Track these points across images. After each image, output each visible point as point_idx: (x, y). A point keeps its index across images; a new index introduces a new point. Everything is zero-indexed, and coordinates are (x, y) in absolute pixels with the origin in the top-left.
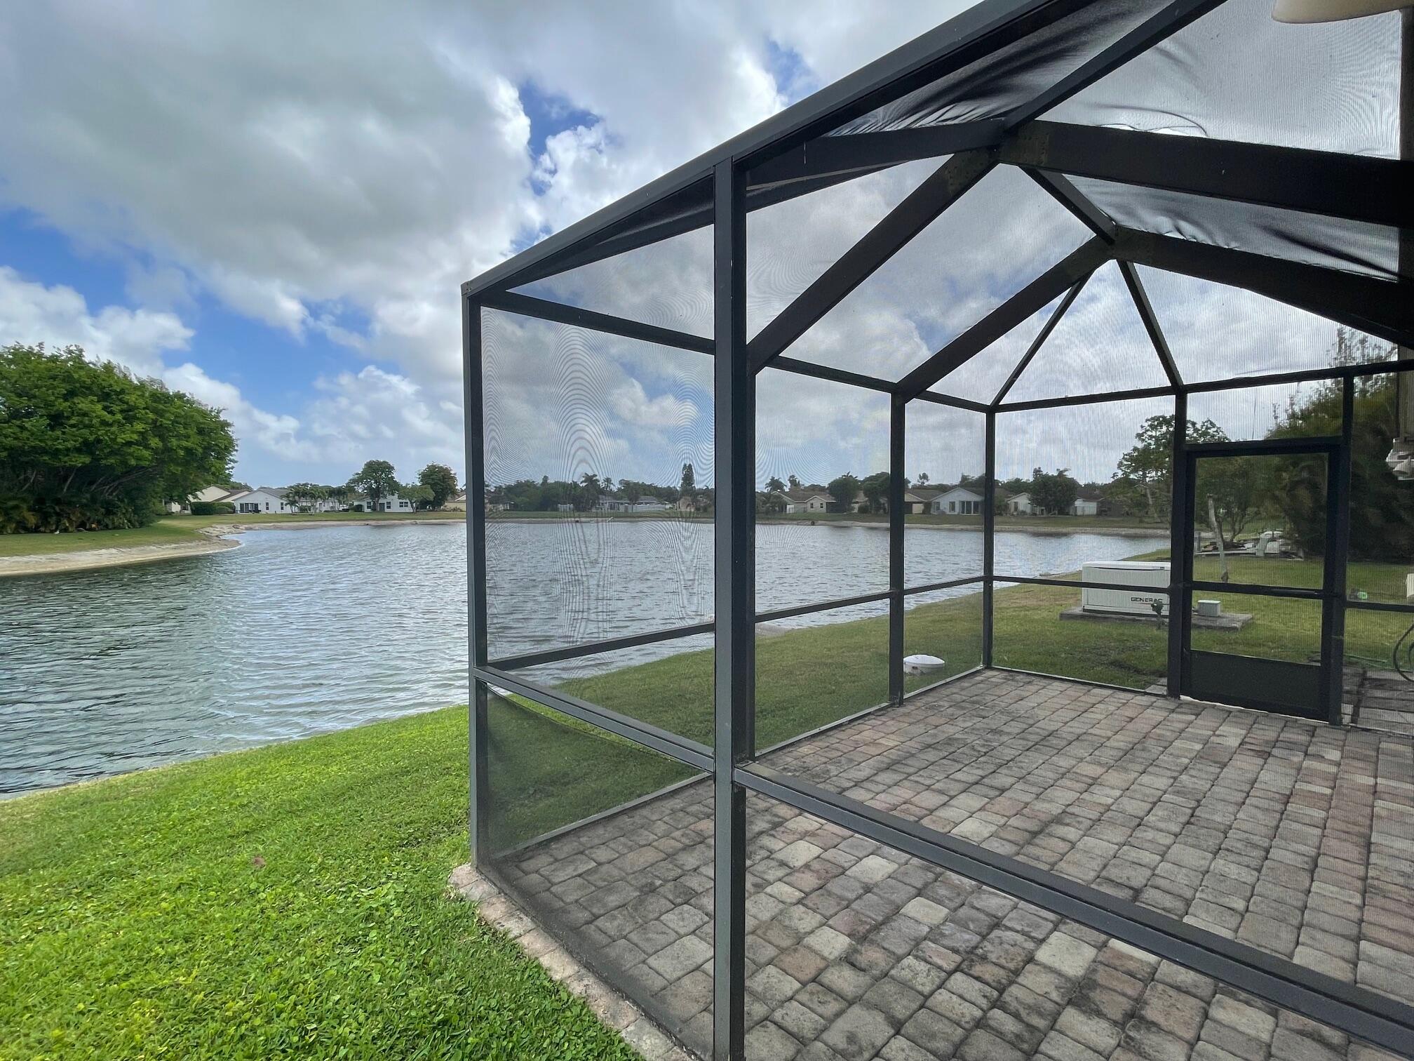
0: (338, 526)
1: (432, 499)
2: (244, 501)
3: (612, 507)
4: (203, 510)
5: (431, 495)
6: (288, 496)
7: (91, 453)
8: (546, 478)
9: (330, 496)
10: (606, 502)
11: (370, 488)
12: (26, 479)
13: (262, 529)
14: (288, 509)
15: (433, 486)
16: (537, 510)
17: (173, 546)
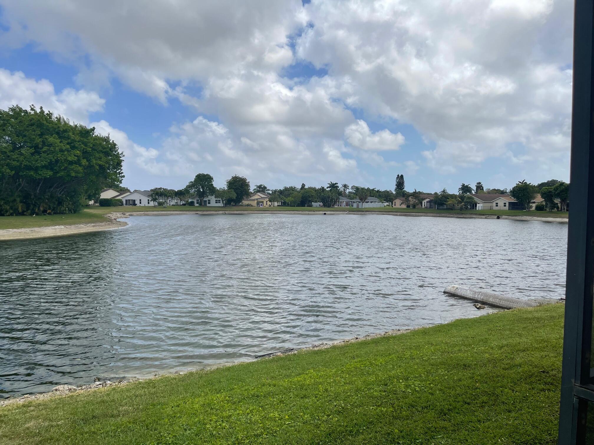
0: (180, 214)
1: (235, 198)
2: (128, 198)
3: (347, 204)
4: (106, 203)
5: (234, 195)
6: (152, 196)
7: (52, 169)
8: (303, 185)
9: (176, 196)
10: (344, 201)
11: (199, 191)
12: (20, 185)
13: (138, 215)
14: (152, 204)
15: (235, 190)
16: (298, 206)
17: (93, 224)
